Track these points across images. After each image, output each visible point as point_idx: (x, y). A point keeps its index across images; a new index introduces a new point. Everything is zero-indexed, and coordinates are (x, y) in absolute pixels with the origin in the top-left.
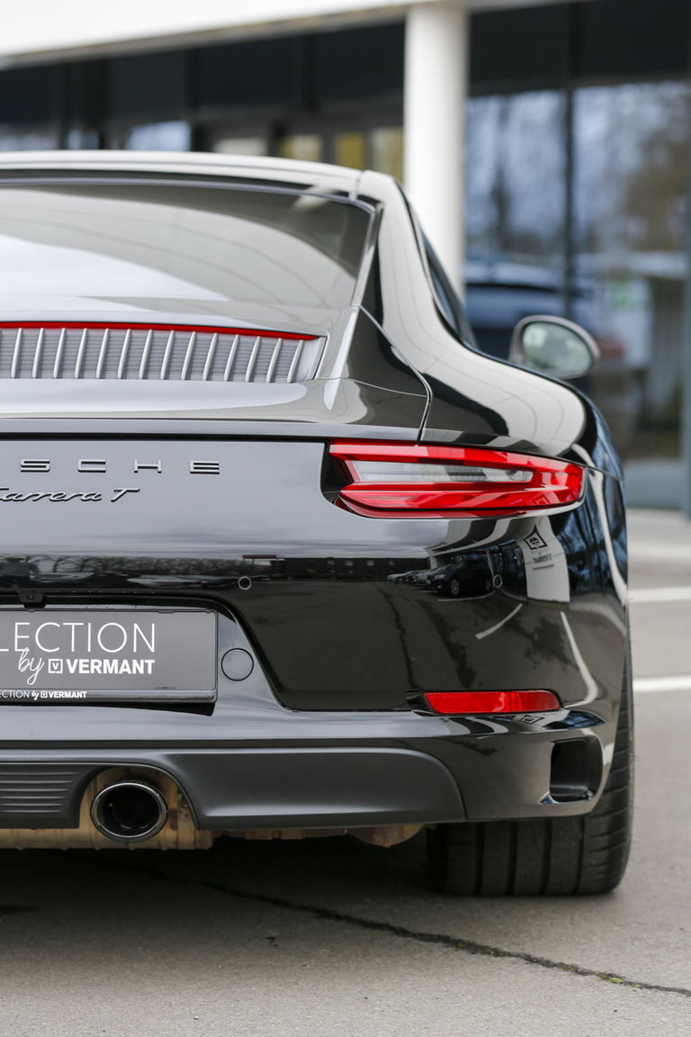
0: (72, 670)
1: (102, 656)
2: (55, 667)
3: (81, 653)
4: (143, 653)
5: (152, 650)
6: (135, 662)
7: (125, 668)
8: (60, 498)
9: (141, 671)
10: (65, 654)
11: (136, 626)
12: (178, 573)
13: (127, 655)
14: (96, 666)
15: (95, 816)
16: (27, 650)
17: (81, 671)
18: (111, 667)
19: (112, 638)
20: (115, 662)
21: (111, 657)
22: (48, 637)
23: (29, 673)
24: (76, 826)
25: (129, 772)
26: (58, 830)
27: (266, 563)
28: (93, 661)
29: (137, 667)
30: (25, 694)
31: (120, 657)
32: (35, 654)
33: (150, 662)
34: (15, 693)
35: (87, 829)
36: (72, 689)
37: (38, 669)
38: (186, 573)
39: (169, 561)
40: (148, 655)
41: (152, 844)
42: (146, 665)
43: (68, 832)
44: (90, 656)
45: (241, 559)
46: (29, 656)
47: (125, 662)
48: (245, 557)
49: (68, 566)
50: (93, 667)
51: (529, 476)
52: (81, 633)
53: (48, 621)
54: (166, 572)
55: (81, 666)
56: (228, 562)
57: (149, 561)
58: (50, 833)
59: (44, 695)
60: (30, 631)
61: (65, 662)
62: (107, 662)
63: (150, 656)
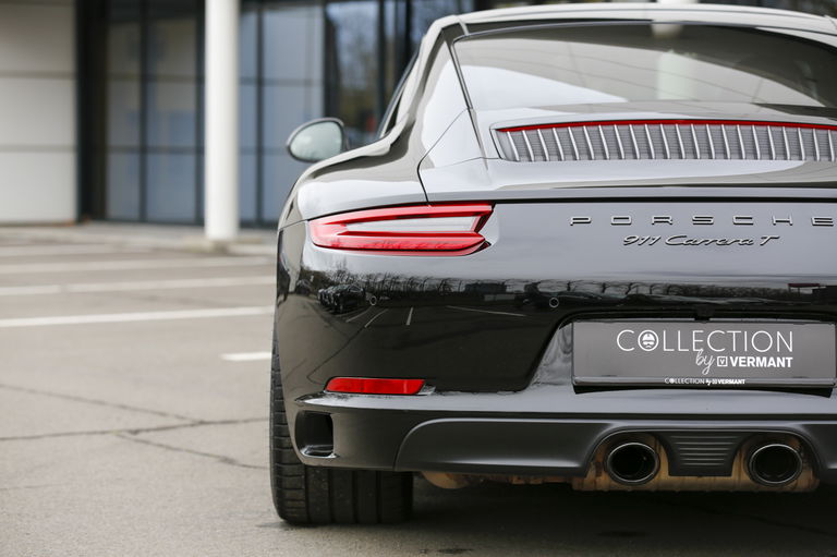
0: (734, 365)
1: (756, 354)
2: (722, 362)
3: (740, 352)
4: (784, 353)
5: (791, 350)
6: (778, 359)
7: (772, 363)
8: (724, 243)
9: (783, 365)
10: (729, 353)
11: (779, 333)
13: (773, 353)
14: (751, 362)
16: (702, 350)
17: (741, 365)
18: (761, 362)
19: (762, 342)
20: (765, 359)
21: (761, 355)
22: (716, 341)
23: (703, 366)
24: (730, 475)
26: (712, 478)
28: (749, 358)
29: (781, 362)
30: (701, 381)
31: (768, 355)
32: (707, 352)
33: (789, 359)
34: (694, 381)
35: (739, 476)
36: (734, 378)
37: (710, 364)
40: (786, 353)
41: (788, 488)
42: (786, 361)
43: (720, 479)
44: (747, 355)
46: (704, 354)
47: (772, 359)
50: (749, 362)
52: (740, 338)
53: (715, 330)
55: (741, 361)
58: (706, 479)
59: (715, 382)
60: (704, 337)
61: (729, 360)
62: (758, 359)
63: (789, 354)
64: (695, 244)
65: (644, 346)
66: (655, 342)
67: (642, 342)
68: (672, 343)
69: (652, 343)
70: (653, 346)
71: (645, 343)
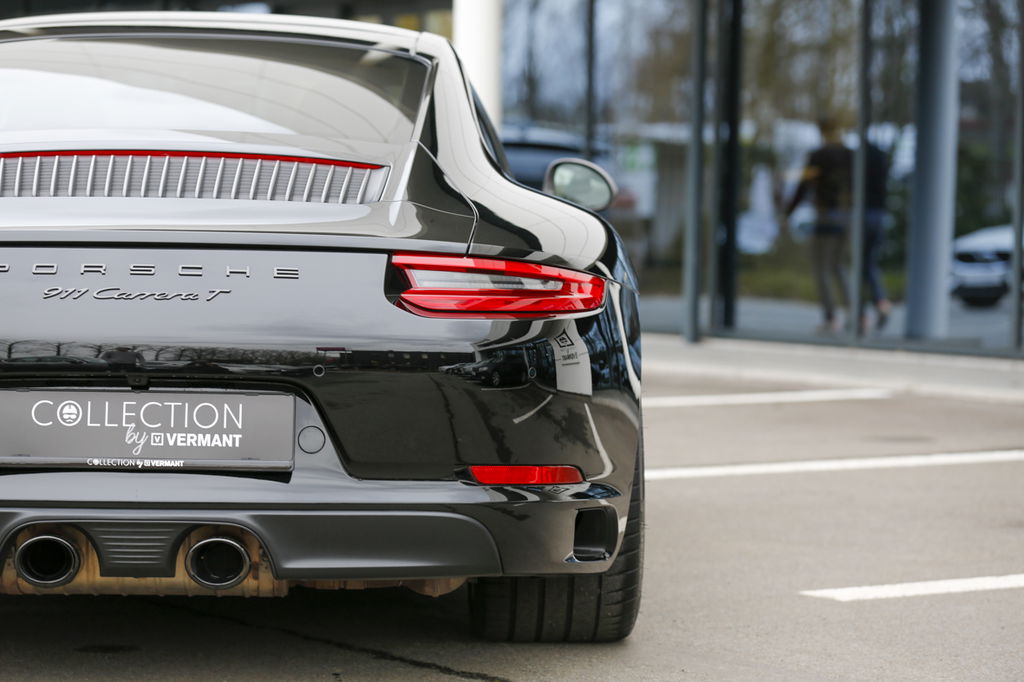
0: (171, 443)
1: (197, 431)
2: (157, 440)
3: (179, 428)
4: (232, 429)
5: (240, 426)
6: (225, 436)
7: (216, 441)
8: (164, 297)
9: (230, 445)
10: (165, 429)
11: (226, 406)
12: (261, 363)
13: (218, 430)
14: (192, 440)
15: (189, 567)
16: (133, 425)
17: (179, 444)
18: (204, 440)
20: (208, 436)
21: (204, 432)
22: (151, 415)
23: (134, 444)
24: (173, 575)
25: (217, 529)
26: (157, 579)
27: (336, 355)
28: (189, 435)
29: (227, 441)
30: (131, 462)
31: (212, 432)
32: (140, 428)
33: (238, 437)
34: (122, 462)
35: (182, 578)
36: (170, 459)
37: (142, 441)
38: (267, 362)
39: (253, 352)
40: (235, 430)
41: (236, 592)
42: (234, 439)
43: (165, 580)
44: (187, 431)
45: (315, 351)
46: (135, 431)
47: (217, 436)
48: (318, 349)
49: (168, 355)
50: (189, 441)
51: (559, 286)
52: (179, 411)
53: (151, 401)
54: (250, 362)
55: (179, 439)
56: (304, 354)
57: (237, 351)
58: (150, 581)
59: (147, 463)
60: (136, 409)
61: (165, 436)
62: (201, 436)
63: (237, 431)
64: (128, 297)
65: (64, 420)
66: (78, 416)
67: (61, 415)
68: (98, 416)
69: (74, 417)
70: (75, 420)
71: (66, 417)
